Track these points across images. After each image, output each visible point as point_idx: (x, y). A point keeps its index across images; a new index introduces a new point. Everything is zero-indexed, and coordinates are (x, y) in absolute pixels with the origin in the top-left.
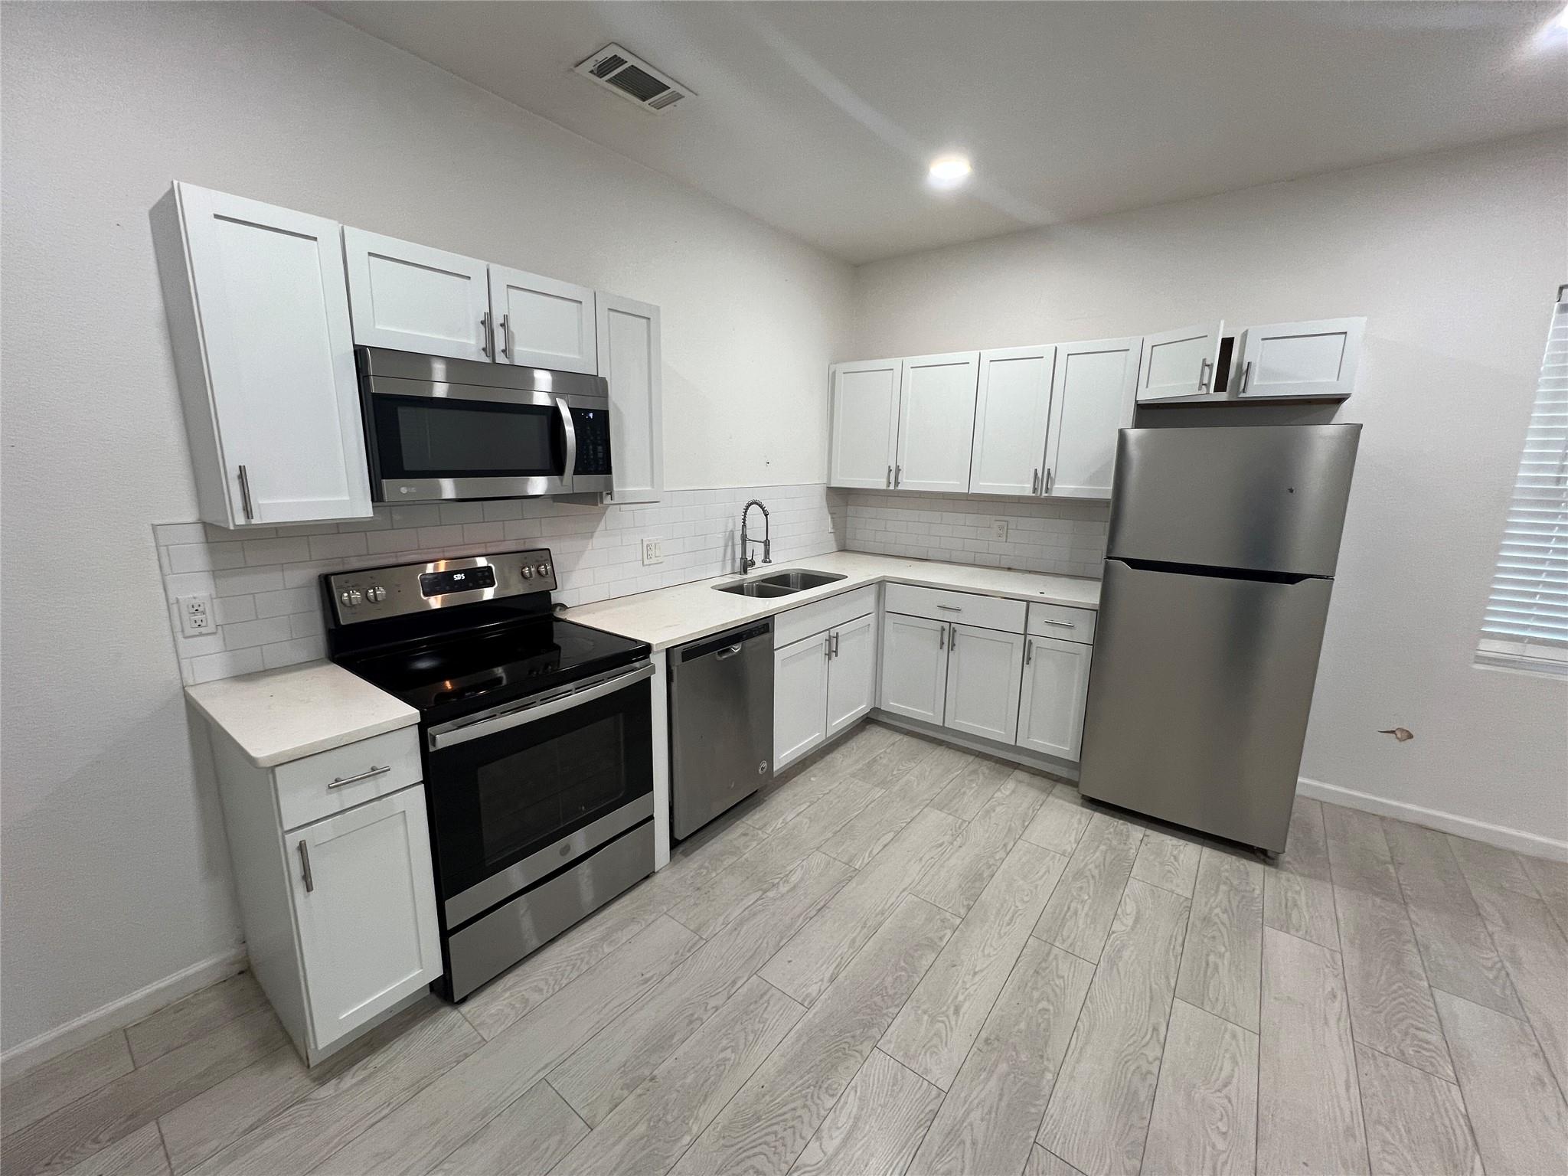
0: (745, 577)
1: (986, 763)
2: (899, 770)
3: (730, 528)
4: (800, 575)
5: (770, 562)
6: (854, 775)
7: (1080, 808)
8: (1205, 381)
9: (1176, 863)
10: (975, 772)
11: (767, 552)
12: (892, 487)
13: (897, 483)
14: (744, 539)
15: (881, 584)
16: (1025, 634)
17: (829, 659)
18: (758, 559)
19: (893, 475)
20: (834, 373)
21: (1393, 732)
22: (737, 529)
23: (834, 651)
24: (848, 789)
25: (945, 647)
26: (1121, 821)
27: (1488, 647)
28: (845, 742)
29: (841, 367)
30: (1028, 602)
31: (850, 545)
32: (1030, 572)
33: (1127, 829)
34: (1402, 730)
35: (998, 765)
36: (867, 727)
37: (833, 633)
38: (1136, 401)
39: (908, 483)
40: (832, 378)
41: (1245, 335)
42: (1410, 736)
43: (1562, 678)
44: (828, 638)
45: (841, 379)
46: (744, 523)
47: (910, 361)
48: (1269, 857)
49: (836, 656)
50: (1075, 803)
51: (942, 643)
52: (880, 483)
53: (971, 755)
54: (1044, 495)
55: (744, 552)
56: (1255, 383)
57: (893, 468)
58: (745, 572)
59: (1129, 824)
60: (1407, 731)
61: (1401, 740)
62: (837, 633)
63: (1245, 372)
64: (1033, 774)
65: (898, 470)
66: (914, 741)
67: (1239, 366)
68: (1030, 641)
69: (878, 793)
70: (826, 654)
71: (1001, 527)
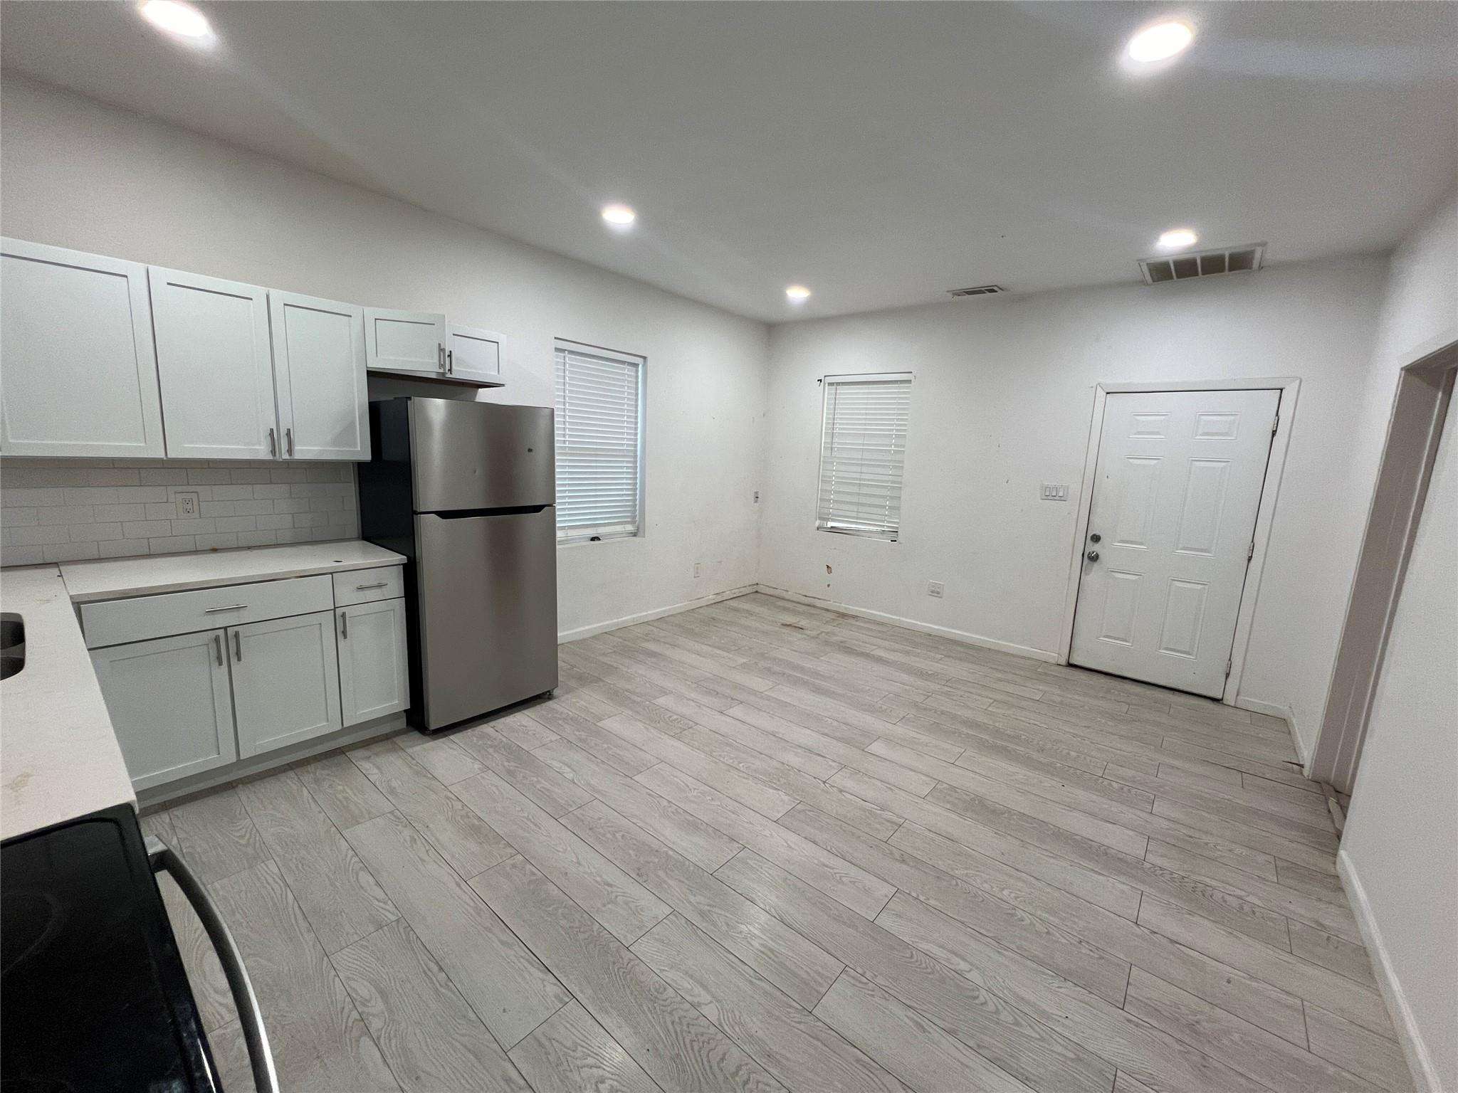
1: (311, 768)
8: (442, 362)
16: (335, 609)
25: (224, 661)
26: (470, 730)
30: (332, 573)
33: (479, 731)
35: (324, 761)
38: (368, 368)
48: (550, 695)
51: (219, 657)
53: (284, 771)
56: (454, 368)
59: (475, 728)
64: (363, 747)
68: (343, 613)
71: (187, 500)
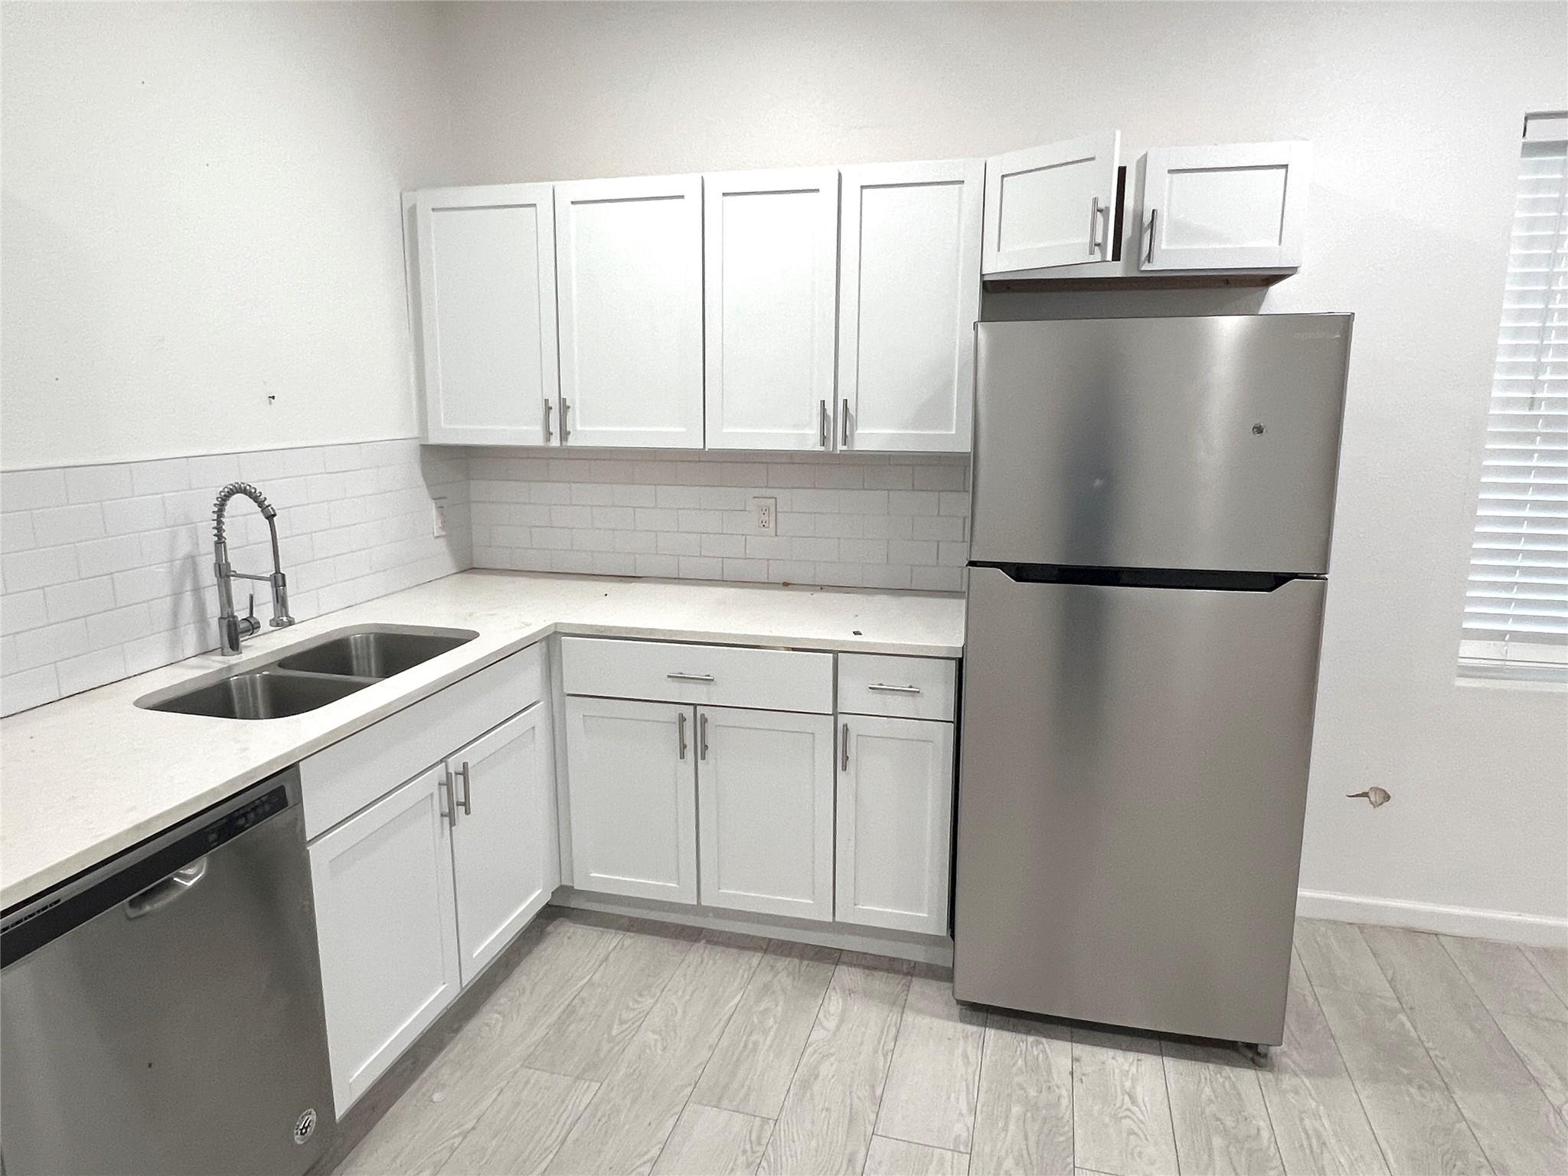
0: (233, 659)
1: (783, 963)
2: (622, 1022)
3: (184, 548)
4: (372, 636)
5: (291, 623)
6: (528, 1062)
7: (960, 1026)
8: (1099, 240)
9: (1134, 1109)
10: (766, 988)
11: (281, 601)
12: (555, 442)
13: (564, 434)
14: (224, 573)
15: (551, 641)
16: (835, 714)
17: (452, 824)
18: (265, 613)
19: (554, 416)
20: (413, 210)
21: (1365, 795)
22: (202, 551)
23: (459, 804)
24: (518, 1104)
25: (690, 753)
26: (1031, 1039)
27: (1470, 650)
28: (506, 977)
29: (425, 200)
30: (835, 653)
31: (481, 559)
32: (822, 588)
33: (1044, 1051)
34: (1376, 789)
35: (805, 962)
36: (550, 928)
37: (455, 764)
38: (982, 275)
39: (586, 433)
40: (410, 220)
41: (1143, 163)
42: (1387, 797)
43: (1558, 688)
44: (444, 779)
45: (431, 225)
46: (219, 536)
47: (571, 189)
48: (1259, 1054)
49: (467, 812)
50: (949, 1018)
51: (683, 747)
52: (529, 434)
53: (755, 949)
54: (840, 447)
55: (227, 599)
56: (1164, 247)
57: (554, 403)
58: (234, 646)
59: (1044, 1040)
60: (1384, 791)
61: (1375, 805)
62: (465, 765)
63: (1148, 226)
64: (868, 968)
65: (564, 408)
66: (642, 944)
67: (1139, 216)
68: (845, 726)
69: (585, 1094)
70: (442, 815)
71: (764, 509)
